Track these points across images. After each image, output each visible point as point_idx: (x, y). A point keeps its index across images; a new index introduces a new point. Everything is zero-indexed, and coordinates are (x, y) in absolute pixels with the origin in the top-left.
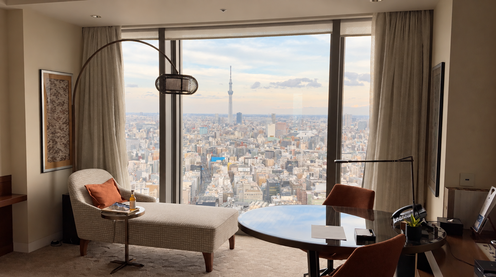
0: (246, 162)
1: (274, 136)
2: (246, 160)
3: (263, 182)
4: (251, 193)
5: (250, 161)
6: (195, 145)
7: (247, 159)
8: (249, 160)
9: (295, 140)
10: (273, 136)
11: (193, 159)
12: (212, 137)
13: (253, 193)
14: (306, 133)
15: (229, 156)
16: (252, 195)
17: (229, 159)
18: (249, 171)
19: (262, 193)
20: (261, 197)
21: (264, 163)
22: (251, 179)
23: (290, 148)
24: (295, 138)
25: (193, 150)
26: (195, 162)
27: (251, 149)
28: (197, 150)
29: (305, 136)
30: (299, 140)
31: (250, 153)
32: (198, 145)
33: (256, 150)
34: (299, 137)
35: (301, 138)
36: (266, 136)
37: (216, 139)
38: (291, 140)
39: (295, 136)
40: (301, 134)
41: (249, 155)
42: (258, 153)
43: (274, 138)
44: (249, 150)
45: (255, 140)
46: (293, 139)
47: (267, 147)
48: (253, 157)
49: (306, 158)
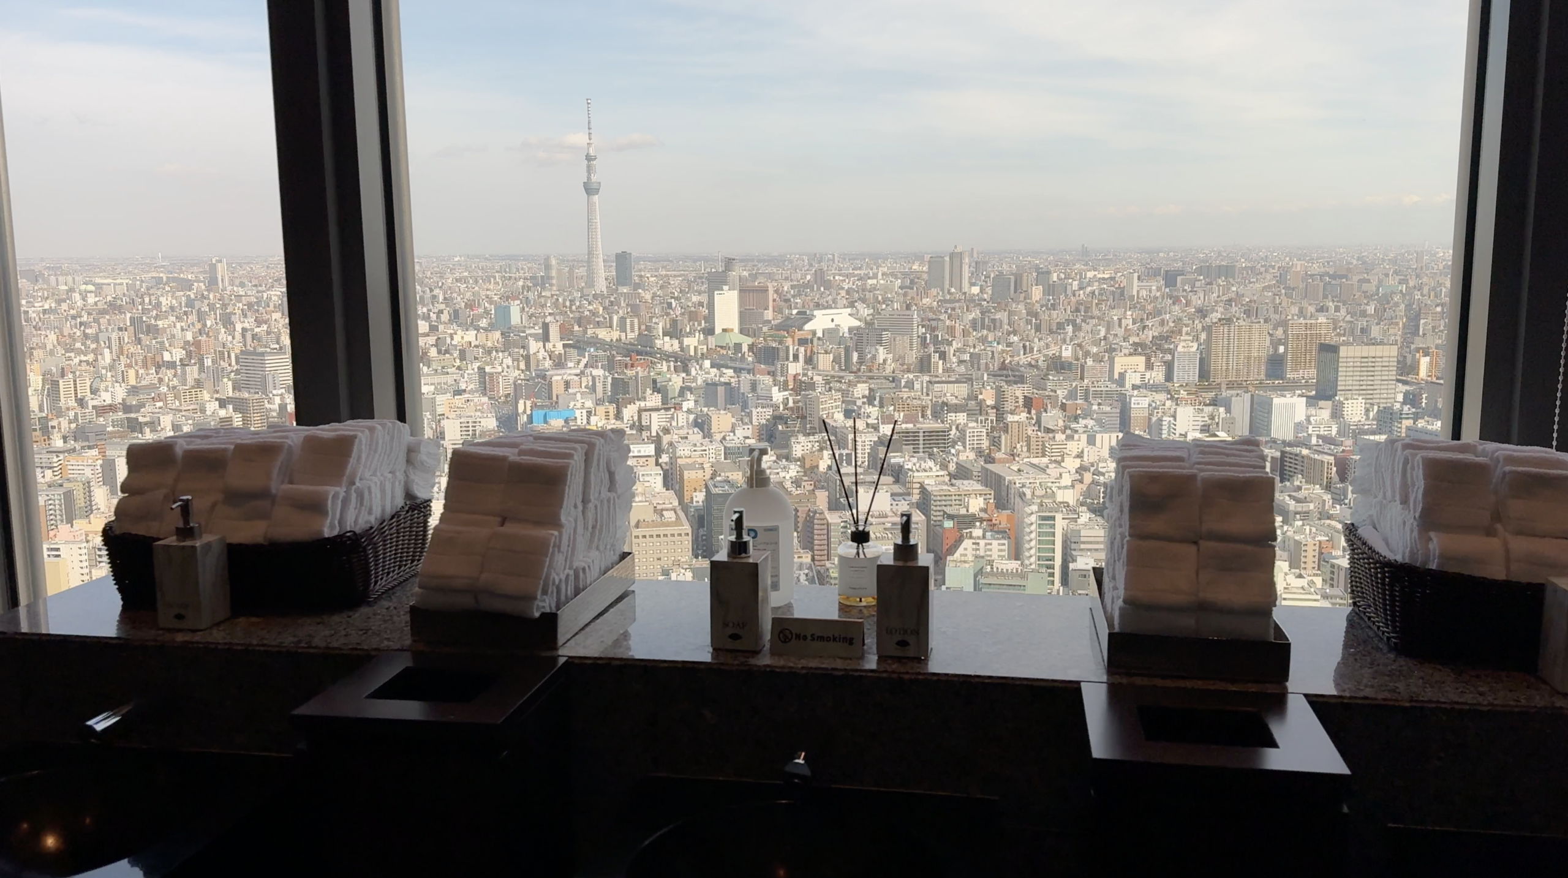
0: (644, 423)
1: (736, 330)
2: (644, 414)
3: (695, 490)
4: (655, 531)
5: (656, 421)
6: (479, 368)
7: (648, 413)
8: (654, 415)
9: (803, 342)
10: (732, 330)
11: (470, 420)
12: (536, 337)
13: (661, 531)
14: (832, 317)
15: (589, 404)
16: (658, 536)
17: (589, 413)
18: (653, 453)
19: (687, 528)
20: (688, 542)
21: (702, 424)
22: (659, 480)
23: (784, 371)
24: (799, 334)
25: (471, 386)
26: (478, 430)
27: (659, 379)
28: (486, 383)
29: (832, 325)
30: (812, 342)
31: (659, 392)
32: (488, 369)
33: (677, 381)
34: (814, 333)
35: (820, 334)
36: (709, 331)
37: (549, 346)
38: (789, 341)
39: (800, 329)
40: (820, 322)
41: (654, 400)
42: (683, 391)
43: (736, 337)
44: (654, 381)
45: (676, 342)
46: (793, 337)
47: (712, 366)
48: (666, 405)
49: (830, 404)
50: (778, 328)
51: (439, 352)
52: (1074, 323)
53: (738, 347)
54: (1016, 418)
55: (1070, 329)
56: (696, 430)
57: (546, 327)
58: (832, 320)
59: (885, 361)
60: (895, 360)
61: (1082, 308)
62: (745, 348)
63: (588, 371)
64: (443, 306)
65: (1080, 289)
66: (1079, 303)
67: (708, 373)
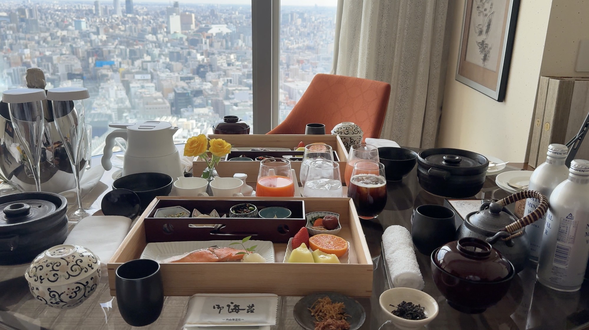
0: (144, 68)
1: (180, 32)
2: (144, 64)
5: (149, 66)
6: (70, 45)
7: (146, 63)
8: (149, 64)
9: (208, 37)
10: (178, 32)
11: (69, 64)
12: (94, 33)
15: (120, 60)
17: (120, 64)
18: (150, 78)
19: (169, 105)
20: (168, 111)
21: (169, 67)
22: (154, 89)
23: (201, 48)
24: (206, 34)
25: (67, 53)
26: (73, 68)
27: (149, 50)
28: (74, 52)
29: (219, 31)
30: (212, 37)
31: (149, 55)
32: (74, 46)
33: (156, 51)
34: (212, 34)
35: (214, 35)
36: (168, 32)
37: (100, 37)
38: (202, 37)
39: (207, 32)
40: (215, 30)
41: (148, 58)
42: (160, 55)
43: (180, 35)
44: (147, 51)
45: (154, 37)
46: (204, 36)
47: (171, 46)
48: (153, 61)
49: (222, 61)
50: (197, 31)
51: (52, 39)
52: (313, 33)
53: (181, 39)
54: (294, 67)
55: (312, 35)
56: (167, 70)
57: (98, 29)
58: (219, 29)
59: (242, 46)
60: (246, 45)
61: (316, 28)
62: (184, 40)
63: (118, 46)
64: (51, 21)
65: (316, 20)
66: (315, 26)
67: (169, 49)
